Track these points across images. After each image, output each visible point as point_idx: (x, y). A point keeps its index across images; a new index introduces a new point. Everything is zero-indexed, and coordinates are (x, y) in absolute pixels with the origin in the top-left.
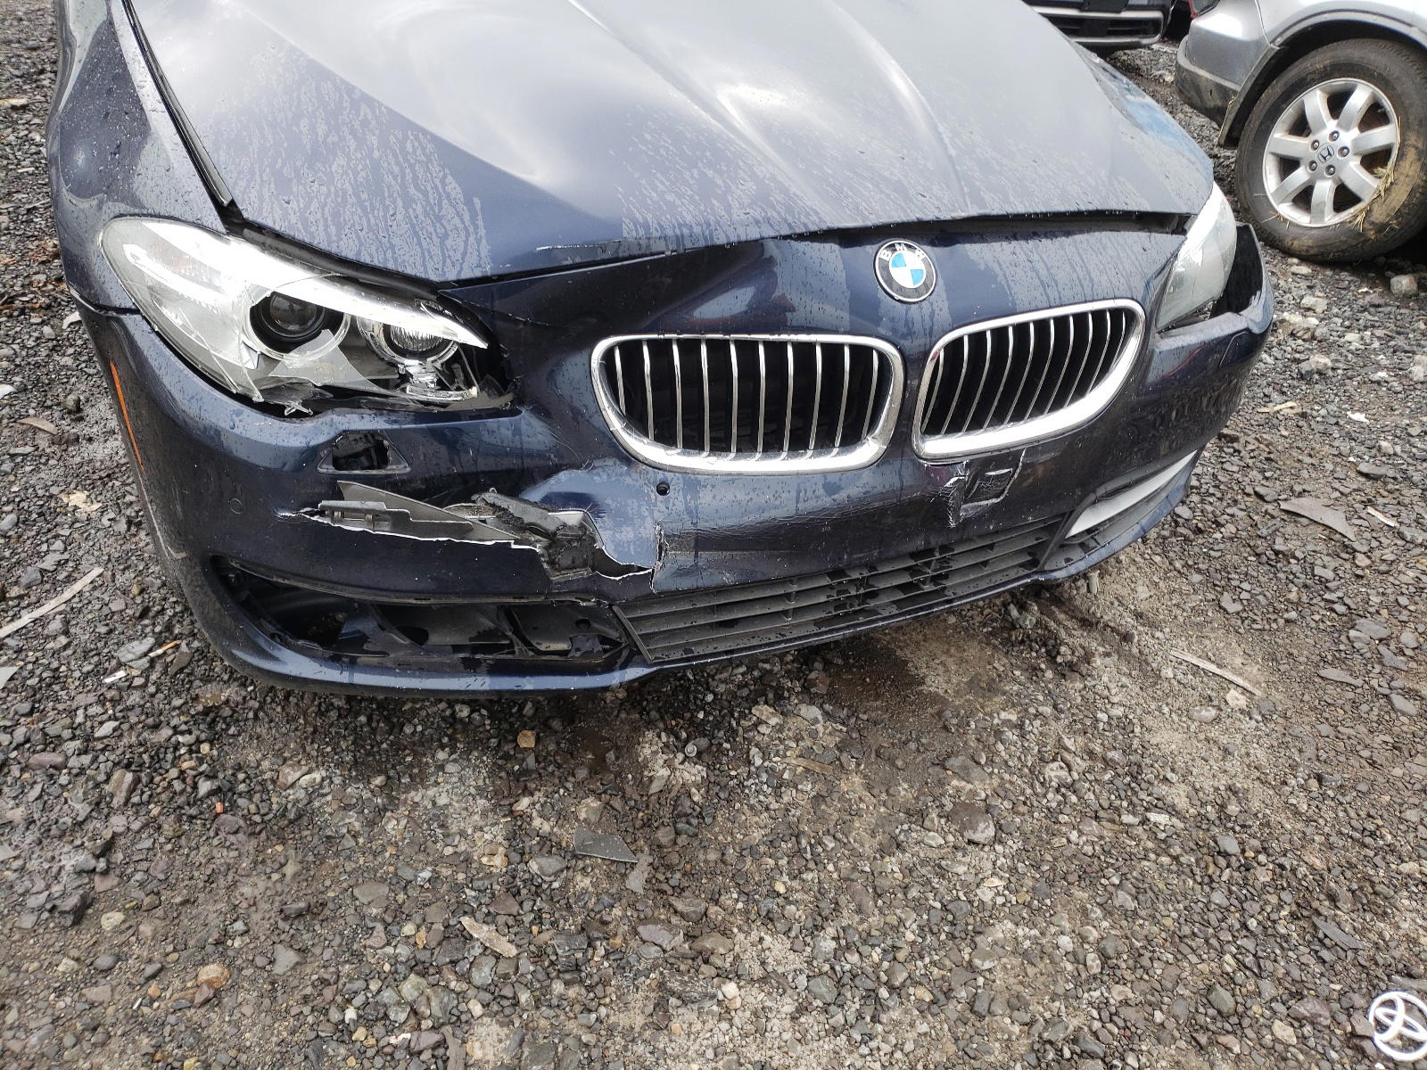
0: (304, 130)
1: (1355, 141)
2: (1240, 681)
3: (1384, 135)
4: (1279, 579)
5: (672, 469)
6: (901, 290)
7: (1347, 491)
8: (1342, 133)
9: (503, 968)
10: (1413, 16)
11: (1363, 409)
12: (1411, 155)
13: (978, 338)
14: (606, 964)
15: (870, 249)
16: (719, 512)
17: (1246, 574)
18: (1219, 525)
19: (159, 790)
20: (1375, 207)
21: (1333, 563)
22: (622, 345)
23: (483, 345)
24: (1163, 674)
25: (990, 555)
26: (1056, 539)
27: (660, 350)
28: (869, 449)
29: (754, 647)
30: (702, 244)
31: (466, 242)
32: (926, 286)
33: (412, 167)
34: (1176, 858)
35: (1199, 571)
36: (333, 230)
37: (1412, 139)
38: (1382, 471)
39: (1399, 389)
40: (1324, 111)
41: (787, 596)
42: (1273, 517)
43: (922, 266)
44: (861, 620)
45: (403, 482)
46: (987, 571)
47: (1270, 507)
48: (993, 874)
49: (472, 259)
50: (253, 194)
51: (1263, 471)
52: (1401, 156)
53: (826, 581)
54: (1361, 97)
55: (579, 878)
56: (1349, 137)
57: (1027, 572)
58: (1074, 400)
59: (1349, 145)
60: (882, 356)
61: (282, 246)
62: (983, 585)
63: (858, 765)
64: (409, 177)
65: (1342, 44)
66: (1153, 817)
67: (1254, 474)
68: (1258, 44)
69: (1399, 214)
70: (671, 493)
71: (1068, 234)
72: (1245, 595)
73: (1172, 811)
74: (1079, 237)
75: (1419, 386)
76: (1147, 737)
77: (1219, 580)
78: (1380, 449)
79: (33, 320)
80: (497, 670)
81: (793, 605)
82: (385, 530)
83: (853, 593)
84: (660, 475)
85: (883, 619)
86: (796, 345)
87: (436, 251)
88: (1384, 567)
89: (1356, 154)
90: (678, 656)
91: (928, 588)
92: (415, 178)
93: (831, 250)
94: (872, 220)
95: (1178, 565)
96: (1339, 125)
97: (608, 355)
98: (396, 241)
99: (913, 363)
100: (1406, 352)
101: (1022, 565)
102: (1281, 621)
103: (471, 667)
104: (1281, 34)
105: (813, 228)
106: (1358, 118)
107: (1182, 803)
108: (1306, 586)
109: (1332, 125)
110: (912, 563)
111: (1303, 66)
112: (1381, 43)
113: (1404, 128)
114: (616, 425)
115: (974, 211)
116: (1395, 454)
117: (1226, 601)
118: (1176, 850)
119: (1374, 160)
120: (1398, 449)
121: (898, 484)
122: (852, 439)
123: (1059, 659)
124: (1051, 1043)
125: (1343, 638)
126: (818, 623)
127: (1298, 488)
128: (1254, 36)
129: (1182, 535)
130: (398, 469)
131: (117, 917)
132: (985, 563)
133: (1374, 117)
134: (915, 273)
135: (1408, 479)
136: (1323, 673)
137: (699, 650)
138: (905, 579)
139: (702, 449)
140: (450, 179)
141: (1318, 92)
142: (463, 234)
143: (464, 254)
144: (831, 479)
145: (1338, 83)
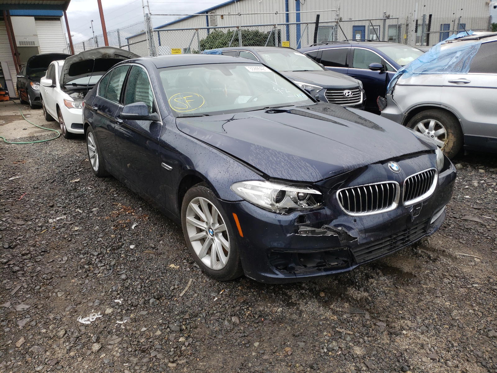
0: (271, 159)
1: (434, 133)
2: (476, 257)
3: (442, 131)
4: (471, 234)
5: (356, 216)
6: (395, 171)
7: (475, 213)
8: (430, 132)
9: (352, 336)
10: (440, 103)
11: (467, 195)
12: (451, 134)
13: (410, 179)
14: (374, 332)
15: (386, 164)
16: (368, 224)
17: (462, 234)
18: (449, 225)
19: (246, 319)
20: (446, 148)
21: (482, 229)
22: (341, 191)
23: (321, 194)
24: (457, 257)
25: (417, 230)
26: (428, 225)
27: (350, 191)
28: (394, 206)
29: (377, 257)
30: (358, 167)
31: (316, 174)
32: (399, 169)
33: (298, 162)
34: (485, 292)
35: (450, 236)
36: (289, 176)
37: (450, 131)
38: (480, 207)
39: (473, 189)
40: (424, 128)
41: (381, 244)
42: (461, 221)
43: (397, 166)
44: (397, 248)
45: (309, 225)
46: (416, 234)
47: (459, 219)
48: (446, 302)
49: (318, 177)
50: (270, 172)
51: (452, 212)
52: (448, 135)
53: (389, 239)
54: (432, 123)
55: (355, 318)
56: (433, 132)
57: (424, 234)
58: (428, 191)
59: (433, 135)
60: (395, 184)
61: (279, 181)
62: (417, 238)
63: (401, 287)
64: (298, 164)
65: (424, 111)
66: (474, 285)
67: (451, 213)
68: (402, 115)
69: (452, 149)
70: (357, 221)
71: (418, 156)
72: (465, 239)
73: (477, 283)
74: (420, 157)
75: (478, 188)
76: (462, 270)
77: (457, 237)
78: (477, 203)
79: (126, 230)
80: (326, 270)
81: (383, 245)
82: (310, 235)
83: (394, 241)
84: (354, 218)
85: (400, 247)
86: (383, 184)
87: (311, 176)
88: (494, 228)
89: (436, 137)
90: (363, 261)
91: (407, 239)
92: (299, 164)
93: (380, 165)
94: (386, 158)
95: (445, 235)
96: (429, 130)
97: (339, 194)
98: (302, 176)
99: (401, 185)
100: (470, 181)
101: (422, 232)
102: (477, 243)
103: (320, 270)
104: (407, 112)
105: (377, 161)
106: (433, 128)
107: (478, 281)
108: (478, 235)
109: (427, 131)
110: (404, 233)
111: (415, 118)
112: (434, 110)
113: (446, 128)
114: (343, 209)
115: (402, 154)
116: (481, 203)
117: (461, 240)
118: (484, 290)
119: (441, 137)
120: (482, 202)
121: (402, 213)
122: (390, 204)
123: (431, 258)
124: (481, 329)
125: (494, 244)
126: (389, 250)
127: (463, 214)
128: (400, 113)
129: (442, 229)
130: (308, 222)
131: (258, 343)
132: (415, 232)
133: (437, 127)
134: (396, 167)
135: (488, 208)
136: (494, 252)
137: (367, 259)
138: (402, 237)
139: (360, 211)
140: (306, 163)
141: (421, 124)
142: (314, 172)
143: (317, 176)
144: (389, 213)
145: (426, 120)
